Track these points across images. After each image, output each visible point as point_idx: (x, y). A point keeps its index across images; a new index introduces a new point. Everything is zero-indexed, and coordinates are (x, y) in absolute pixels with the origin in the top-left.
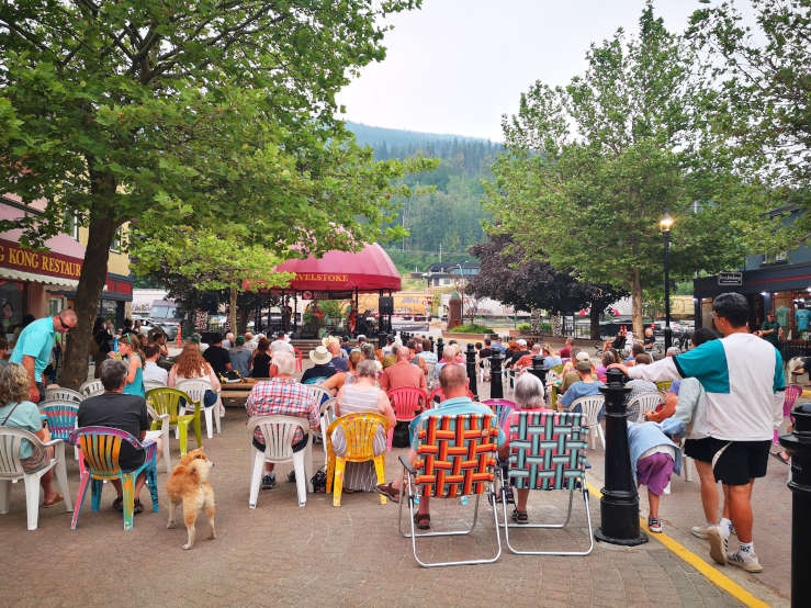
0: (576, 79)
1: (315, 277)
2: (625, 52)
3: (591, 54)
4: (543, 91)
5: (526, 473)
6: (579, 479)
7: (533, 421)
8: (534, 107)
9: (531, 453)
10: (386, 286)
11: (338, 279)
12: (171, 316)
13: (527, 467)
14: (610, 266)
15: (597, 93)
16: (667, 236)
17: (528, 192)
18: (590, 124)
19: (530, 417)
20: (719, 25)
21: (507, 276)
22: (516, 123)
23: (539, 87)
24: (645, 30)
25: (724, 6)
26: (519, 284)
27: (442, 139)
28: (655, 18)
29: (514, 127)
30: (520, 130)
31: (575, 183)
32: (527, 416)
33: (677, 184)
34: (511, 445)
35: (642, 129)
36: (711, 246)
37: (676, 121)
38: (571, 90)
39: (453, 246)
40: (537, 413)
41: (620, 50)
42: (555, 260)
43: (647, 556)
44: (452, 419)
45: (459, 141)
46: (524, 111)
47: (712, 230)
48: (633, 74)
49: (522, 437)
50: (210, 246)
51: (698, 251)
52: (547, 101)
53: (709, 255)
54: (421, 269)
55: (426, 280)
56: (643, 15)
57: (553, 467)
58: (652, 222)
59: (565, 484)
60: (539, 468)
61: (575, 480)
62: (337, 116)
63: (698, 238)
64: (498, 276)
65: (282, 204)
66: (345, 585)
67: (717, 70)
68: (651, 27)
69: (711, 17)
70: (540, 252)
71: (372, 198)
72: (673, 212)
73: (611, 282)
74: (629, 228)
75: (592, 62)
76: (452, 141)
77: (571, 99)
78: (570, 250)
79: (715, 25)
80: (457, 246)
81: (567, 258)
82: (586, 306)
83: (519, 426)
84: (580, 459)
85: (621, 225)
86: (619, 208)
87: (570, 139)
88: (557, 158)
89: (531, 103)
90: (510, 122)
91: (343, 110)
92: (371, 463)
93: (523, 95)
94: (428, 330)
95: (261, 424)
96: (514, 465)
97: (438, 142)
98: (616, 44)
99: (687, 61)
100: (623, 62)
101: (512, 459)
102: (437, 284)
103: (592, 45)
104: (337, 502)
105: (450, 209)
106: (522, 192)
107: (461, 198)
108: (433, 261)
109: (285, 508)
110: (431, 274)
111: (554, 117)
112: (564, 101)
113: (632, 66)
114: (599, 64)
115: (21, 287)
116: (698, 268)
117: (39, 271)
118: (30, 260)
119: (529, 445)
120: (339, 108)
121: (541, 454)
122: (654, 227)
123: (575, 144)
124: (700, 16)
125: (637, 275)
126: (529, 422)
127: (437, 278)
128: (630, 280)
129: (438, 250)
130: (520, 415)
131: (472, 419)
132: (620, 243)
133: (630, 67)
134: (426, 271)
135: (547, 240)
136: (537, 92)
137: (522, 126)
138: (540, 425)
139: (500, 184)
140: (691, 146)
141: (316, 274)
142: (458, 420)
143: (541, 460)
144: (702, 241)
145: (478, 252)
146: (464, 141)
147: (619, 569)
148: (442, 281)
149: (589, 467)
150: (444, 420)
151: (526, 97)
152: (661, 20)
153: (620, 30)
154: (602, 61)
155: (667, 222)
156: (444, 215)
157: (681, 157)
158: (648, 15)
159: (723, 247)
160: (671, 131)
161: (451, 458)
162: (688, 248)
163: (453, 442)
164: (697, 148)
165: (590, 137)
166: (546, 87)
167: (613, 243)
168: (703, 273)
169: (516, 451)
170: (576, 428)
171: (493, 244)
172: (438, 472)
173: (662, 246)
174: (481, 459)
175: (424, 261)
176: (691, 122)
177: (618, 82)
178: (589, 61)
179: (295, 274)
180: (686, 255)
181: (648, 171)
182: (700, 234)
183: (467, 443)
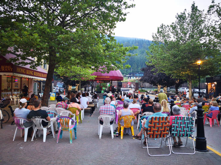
0: (173, 23)
1: (101, 77)
2: (187, 15)
3: (177, 16)
4: (164, 26)
5: (176, 132)
6: (191, 134)
7: (179, 118)
8: (161, 31)
9: (178, 127)
10: (119, 79)
11: (107, 77)
12: (62, 87)
13: (177, 131)
14: (182, 74)
15: (179, 27)
16: (199, 66)
17: (159, 54)
18: (177, 35)
19: (178, 118)
20: (217, 9)
21: (152, 77)
22: (156, 35)
23: (163, 25)
24: (192, 10)
25: (219, 4)
26: (155, 79)
27: (132, 39)
28: (195, 6)
29: (155, 36)
30: (157, 37)
31: (173, 51)
32: (177, 117)
33: (202, 52)
34: (173, 125)
35: (192, 36)
36: (212, 69)
37: (202, 34)
38: (171, 26)
39: (135, 68)
40: (180, 117)
41: (185, 15)
42: (166, 73)
43: (210, 155)
44: (158, 118)
45: (137, 39)
46: (158, 32)
47: (212, 64)
48: (189, 21)
49: (176, 123)
50: (75, 69)
51: (208, 70)
52: (165, 29)
53: (211, 71)
54: (126, 74)
55: (127, 77)
56: (192, 5)
57: (184, 131)
58: (195, 62)
59: (187, 135)
60: (180, 131)
61: (190, 134)
62: (112, 35)
63: (208, 66)
64: (149, 76)
65: (99, 59)
66: (132, 160)
67: (216, 21)
68: (194, 8)
69: (215, 7)
70: (162, 70)
71: (120, 57)
72: (201, 59)
73: (182, 78)
74: (188, 63)
75: (177, 18)
76: (135, 39)
77: (171, 28)
78: (171, 70)
79: (216, 9)
80: (136, 68)
81: (170, 72)
82: (174, 85)
83: (175, 120)
84: (191, 129)
85: (186, 63)
86: (185, 58)
87: (171, 39)
88: (168, 45)
89: (160, 30)
90: (154, 35)
91: (114, 34)
92: (130, 128)
93: (158, 28)
94: (129, 91)
95: (102, 117)
96: (173, 130)
97: (131, 40)
98: (184, 13)
99: (204, 18)
100: (186, 18)
101: (173, 129)
102: (130, 78)
103: (177, 14)
104: (122, 138)
105: (134, 58)
106: (158, 54)
107: (137, 55)
108: (130, 72)
109: (108, 139)
110: (129, 75)
111: (167, 33)
112: (169, 29)
113: (189, 19)
114: (179, 19)
115: (27, 80)
116: (207, 75)
117: (33, 76)
118: (31, 73)
119: (177, 125)
120: (113, 34)
121: (181, 127)
122: (195, 63)
123: (172, 41)
124: (212, 7)
125: (190, 77)
126: (178, 119)
127: (130, 77)
128: (188, 78)
129: (131, 69)
130: (175, 117)
131: (163, 118)
132: (185, 68)
133: (188, 20)
134: (128, 75)
135: (164, 67)
136: (162, 27)
137: (158, 36)
138: (181, 120)
139: (152, 52)
140: (206, 41)
141: (101, 76)
142: (159, 118)
143: (181, 129)
144: (209, 67)
145: (143, 70)
146: (138, 39)
147: (203, 158)
148: (132, 77)
149: (194, 131)
150: (156, 118)
151: (159, 28)
152: (197, 7)
153: (185, 10)
154: (180, 18)
155: (199, 62)
156: (132, 60)
157: (203, 44)
158: (193, 5)
159: (215, 69)
160: (200, 37)
161: (157, 128)
162: (205, 69)
163: (158, 124)
164: (207, 42)
165: (176, 39)
166: (165, 25)
167: (183, 68)
168: (208, 76)
169: (174, 126)
170: (191, 121)
171: (148, 68)
172: (154, 132)
173: (198, 69)
174: (165, 128)
175: (127, 72)
176: (205, 34)
177: (185, 24)
178: (176, 18)
179: (97, 76)
180: (204, 71)
181: (194, 48)
182: (208, 65)
183: (161, 124)
